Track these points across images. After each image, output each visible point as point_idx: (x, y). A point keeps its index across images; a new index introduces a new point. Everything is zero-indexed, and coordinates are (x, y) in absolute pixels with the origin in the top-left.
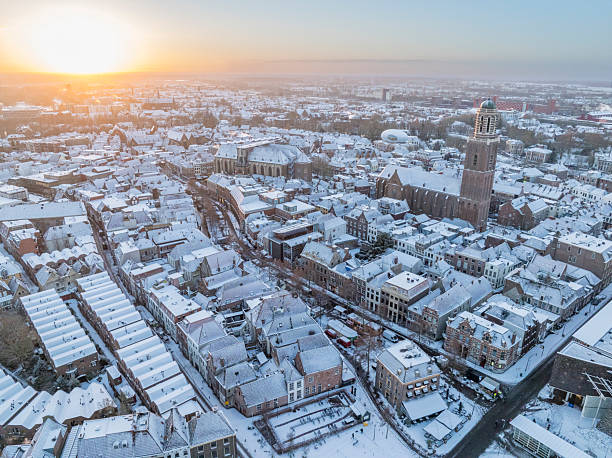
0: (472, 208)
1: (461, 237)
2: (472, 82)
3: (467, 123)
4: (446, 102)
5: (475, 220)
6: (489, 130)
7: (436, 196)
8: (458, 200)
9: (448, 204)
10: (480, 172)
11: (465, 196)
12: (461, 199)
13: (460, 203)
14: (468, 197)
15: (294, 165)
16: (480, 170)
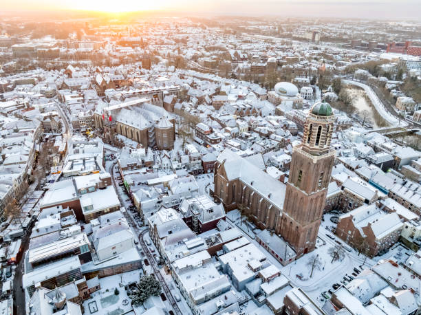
0: (294, 228)
1: (259, 281)
2: (397, 23)
3: (370, 72)
4: (363, 45)
5: (297, 243)
6: (320, 143)
7: (261, 201)
8: (281, 215)
9: (271, 213)
10: (304, 192)
11: (288, 213)
12: (283, 215)
13: (282, 219)
14: (291, 216)
15: (155, 130)
16: (305, 190)
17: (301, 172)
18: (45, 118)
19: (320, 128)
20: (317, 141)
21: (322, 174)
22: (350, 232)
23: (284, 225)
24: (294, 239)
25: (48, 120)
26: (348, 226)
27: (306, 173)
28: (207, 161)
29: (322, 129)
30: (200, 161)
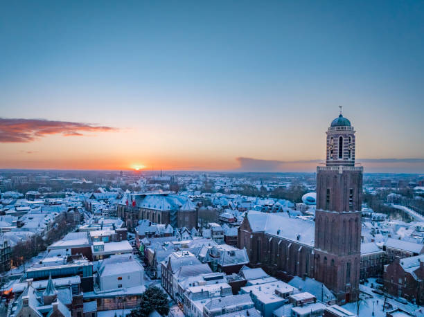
0: (329, 264)
6: (343, 155)
7: (289, 246)
8: (313, 253)
9: (301, 258)
10: (334, 212)
11: (321, 248)
12: (315, 251)
13: (314, 258)
14: (324, 249)
15: (177, 213)
16: (335, 210)
17: (328, 191)
18: (70, 210)
19: (341, 139)
20: (341, 153)
21: (351, 191)
22: (400, 281)
23: (317, 265)
24: (330, 279)
25: (72, 211)
26: (397, 272)
27: (333, 190)
28: (229, 235)
29: (344, 139)
30: (223, 236)
